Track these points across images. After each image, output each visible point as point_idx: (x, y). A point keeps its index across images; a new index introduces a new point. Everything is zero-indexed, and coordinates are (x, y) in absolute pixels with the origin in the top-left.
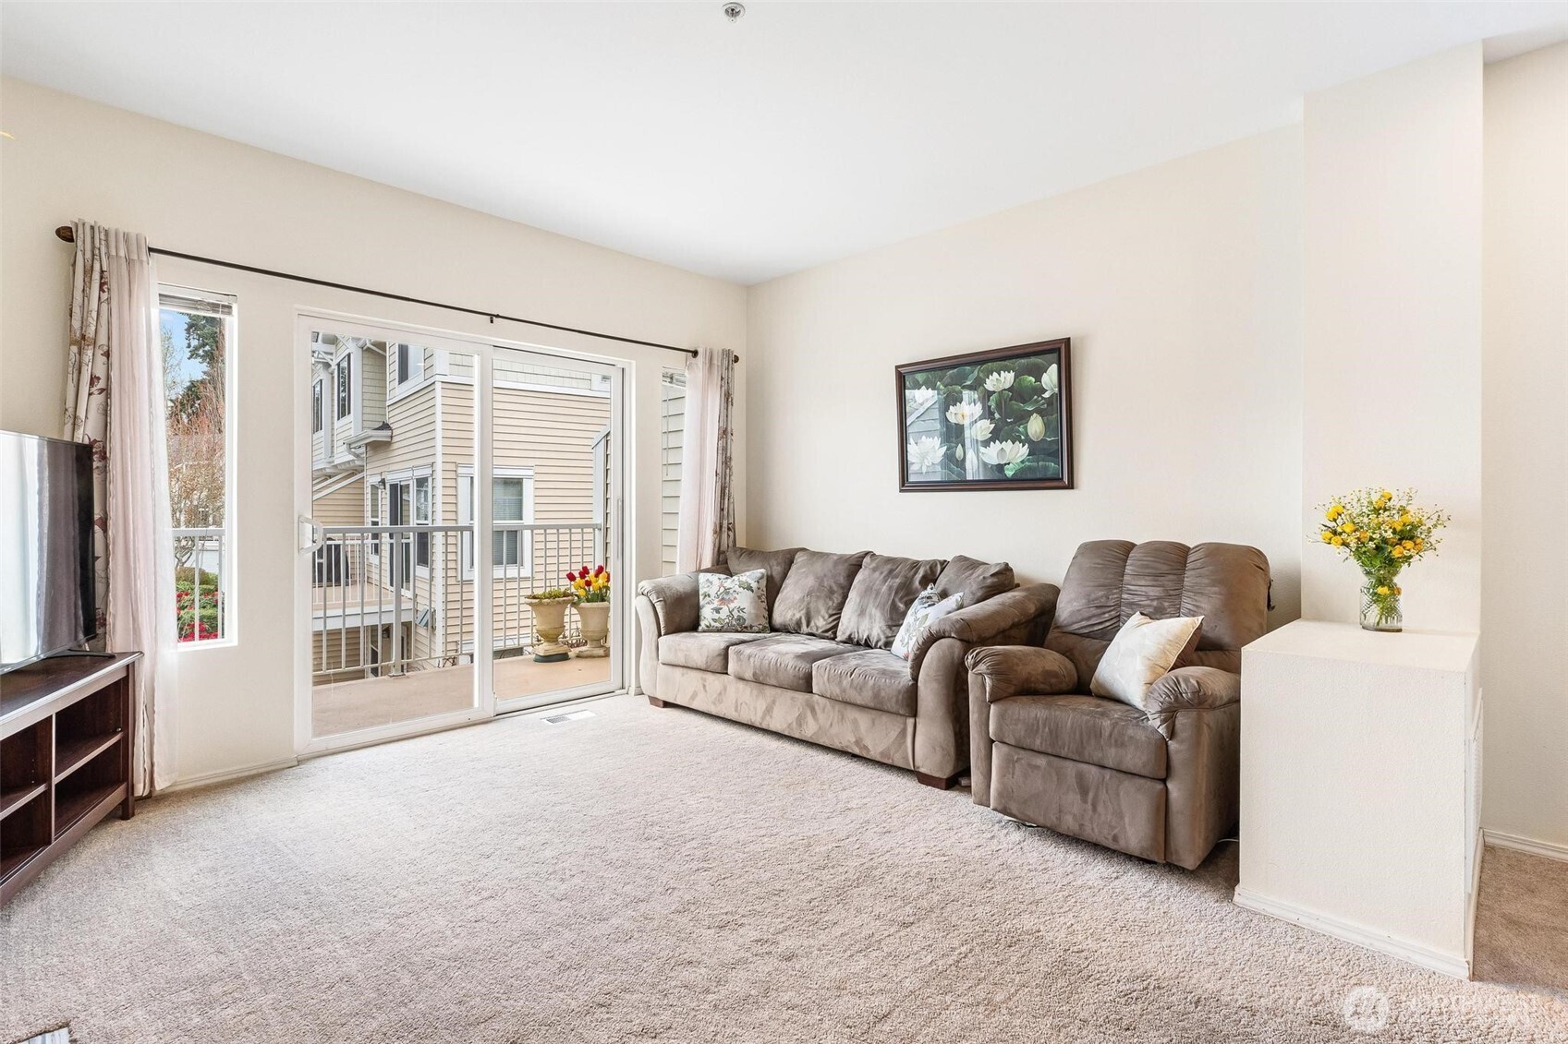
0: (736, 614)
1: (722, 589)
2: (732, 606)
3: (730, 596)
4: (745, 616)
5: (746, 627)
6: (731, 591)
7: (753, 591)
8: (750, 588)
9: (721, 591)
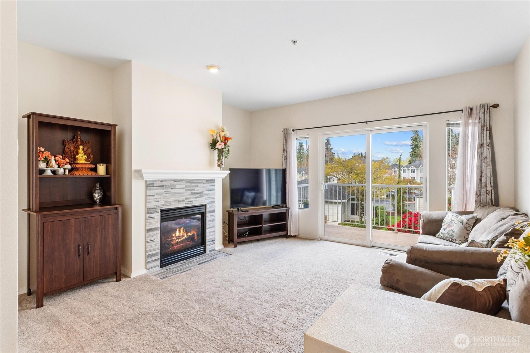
0: (451, 232)
1: (451, 220)
2: (451, 228)
3: (452, 224)
4: (454, 234)
5: (453, 240)
6: (453, 222)
7: (463, 224)
8: (462, 223)
9: (450, 221)
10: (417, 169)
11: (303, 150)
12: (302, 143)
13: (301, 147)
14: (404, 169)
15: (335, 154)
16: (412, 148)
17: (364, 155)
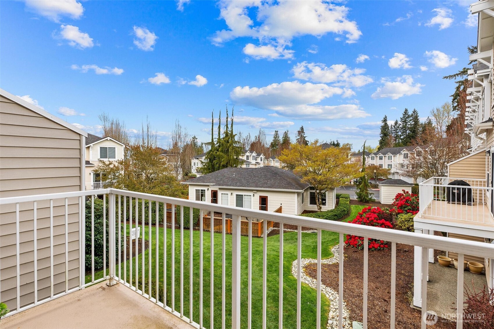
10: (385, 156)
11: (278, 138)
12: (278, 131)
13: (276, 135)
14: (372, 156)
15: (308, 141)
16: (381, 137)
17: (336, 143)
